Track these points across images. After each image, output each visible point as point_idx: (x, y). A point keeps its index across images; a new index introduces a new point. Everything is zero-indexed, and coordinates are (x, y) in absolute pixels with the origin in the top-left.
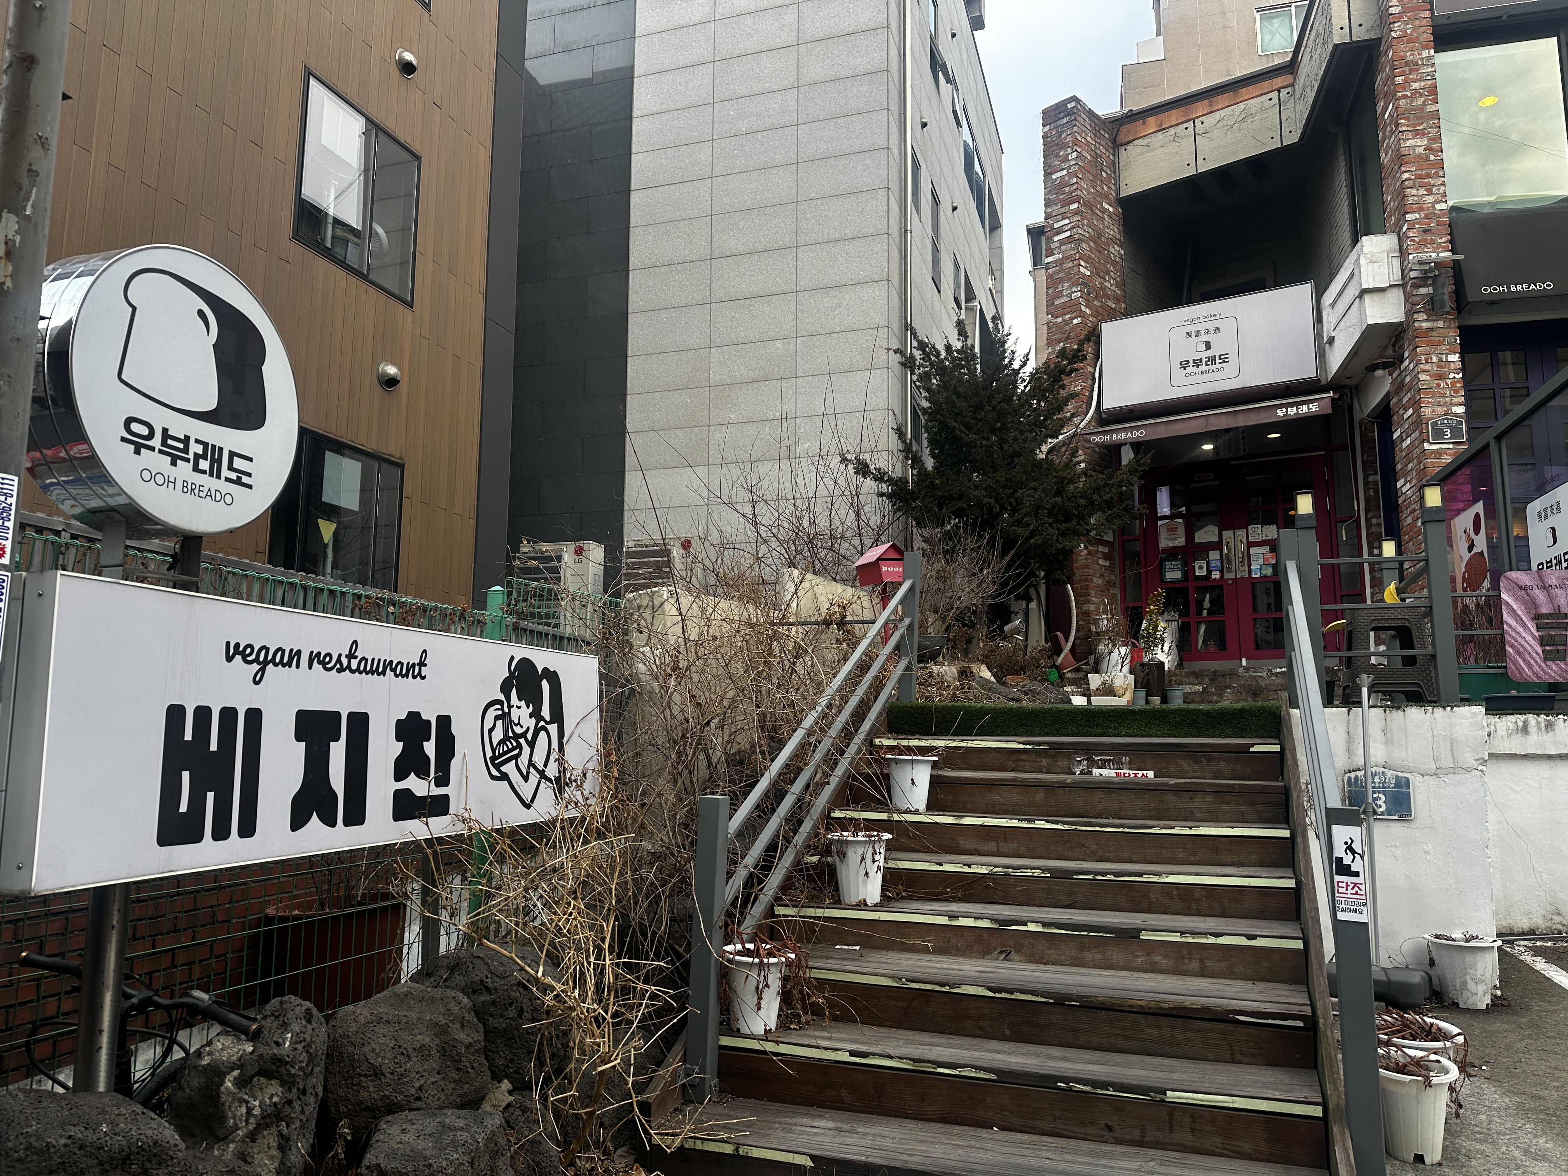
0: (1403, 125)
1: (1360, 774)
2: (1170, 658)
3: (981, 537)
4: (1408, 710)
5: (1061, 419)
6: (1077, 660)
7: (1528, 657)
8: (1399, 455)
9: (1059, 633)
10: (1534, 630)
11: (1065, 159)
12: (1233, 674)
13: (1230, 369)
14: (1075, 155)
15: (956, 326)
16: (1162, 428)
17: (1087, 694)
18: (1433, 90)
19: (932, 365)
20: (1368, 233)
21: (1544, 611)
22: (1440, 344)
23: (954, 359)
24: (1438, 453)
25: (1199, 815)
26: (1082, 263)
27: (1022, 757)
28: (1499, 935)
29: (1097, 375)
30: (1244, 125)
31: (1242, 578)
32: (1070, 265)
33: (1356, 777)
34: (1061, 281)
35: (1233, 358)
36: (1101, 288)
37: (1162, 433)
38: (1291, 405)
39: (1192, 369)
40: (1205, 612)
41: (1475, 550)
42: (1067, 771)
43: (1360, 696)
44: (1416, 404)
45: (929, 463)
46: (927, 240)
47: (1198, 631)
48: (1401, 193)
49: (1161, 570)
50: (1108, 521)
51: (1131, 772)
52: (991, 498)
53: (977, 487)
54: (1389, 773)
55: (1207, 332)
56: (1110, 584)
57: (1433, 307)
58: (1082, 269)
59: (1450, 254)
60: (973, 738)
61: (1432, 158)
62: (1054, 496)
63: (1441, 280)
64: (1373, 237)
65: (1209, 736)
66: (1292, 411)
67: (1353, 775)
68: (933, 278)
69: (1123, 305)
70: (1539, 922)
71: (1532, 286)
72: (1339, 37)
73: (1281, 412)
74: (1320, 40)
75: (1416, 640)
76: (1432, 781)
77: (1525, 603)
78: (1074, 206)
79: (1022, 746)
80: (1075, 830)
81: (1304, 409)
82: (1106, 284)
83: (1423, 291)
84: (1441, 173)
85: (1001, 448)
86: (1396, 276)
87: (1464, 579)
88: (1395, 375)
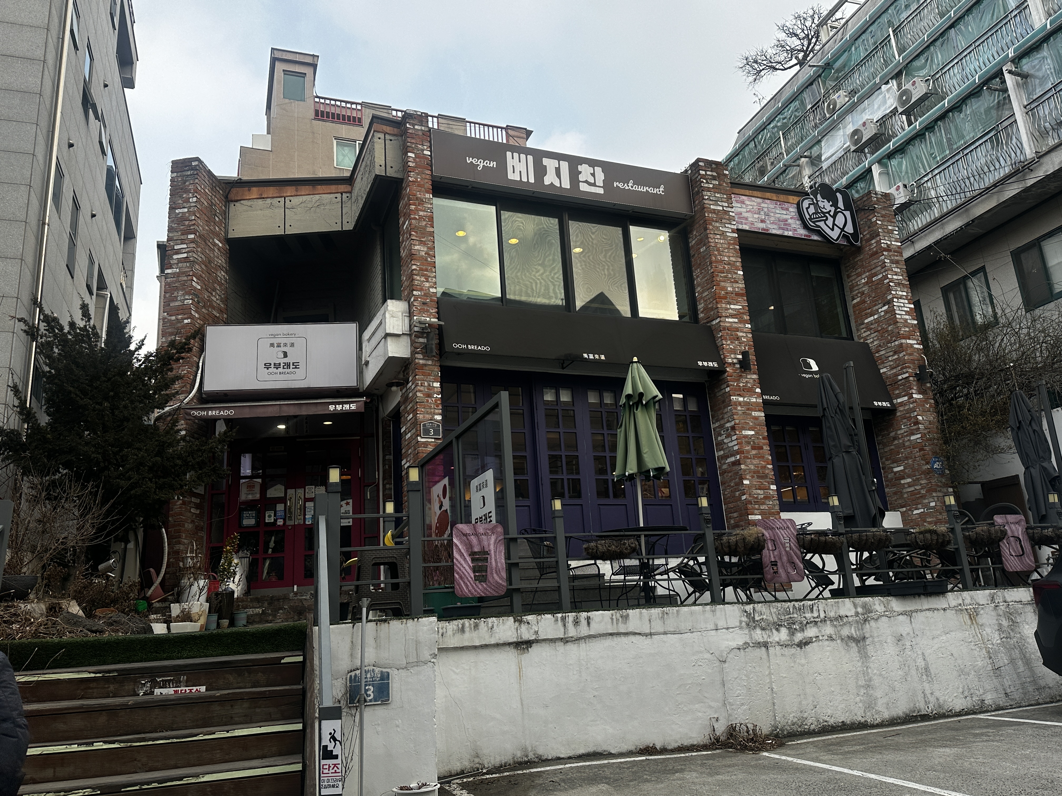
0: (413, 235)
1: (358, 672)
2: (239, 588)
3: (84, 487)
4: (391, 622)
5: (167, 395)
6: (165, 591)
7: (466, 580)
8: (404, 443)
9: (152, 570)
10: (470, 562)
11: (187, 201)
12: (285, 598)
13: (300, 373)
14: (195, 199)
15: (81, 309)
16: (247, 410)
17: (168, 621)
18: (431, 219)
19: (55, 336)
20: (392, 299)
21: (476, 549)
22: (430, 375)
23: (77, 335)
24: (426, 444)
25: (236, 719)
26: (194, 279)
27: (91, 685)
28: (439, 778)
29: (201, 364)
30: (318, 210)
31: (299, 525)
32: (185, 278)
33: (356, 675)
34: (177, 289)
35: (302, 365)
36: (208, 300)
37: (247, 414)
38: (339, 403)
39: (272, 370)
40: (270, 550)
41: (443, 509)
42: (132, 693)
43: (361, 614)
44: (415, 411)
45: (44, 419)
46: (65, 235)
47: (264, 564)
48: (411, 277)
49: (240, 519)
50: (198, 478)
51: (187, 688)
52: (99, 453)
53: (87, 444)
54: (377, 670)
55: (285, 345)
56: (198, 528)
57: (426, 350)
58: (194, 283)
59: (436, 320)
60: (45, 672)
61: (429, 259)
62: (155, 456)
63: (432, 335)
64: (394, 301)
65: (253, 653)
66: (339, 407)
67: (353, 674)
68: (67, 266)
69: (225, 316)
70: (467, 764)
71: (479, 348)
72: (379, 171)
73: (332, 408)
74: (367, 169)
75: (399, 571)
76: (403, 673)
77: (466, 545)
78: (192, 236)
79: (93, 675)
80: (130, 747)
81: (347, 407)
82: (213, 298)
83: (421, 340)
84: (434, 270)
85: (113, 413)
86: (406, 329)
87: (437, 528)
88: (404, 391)
